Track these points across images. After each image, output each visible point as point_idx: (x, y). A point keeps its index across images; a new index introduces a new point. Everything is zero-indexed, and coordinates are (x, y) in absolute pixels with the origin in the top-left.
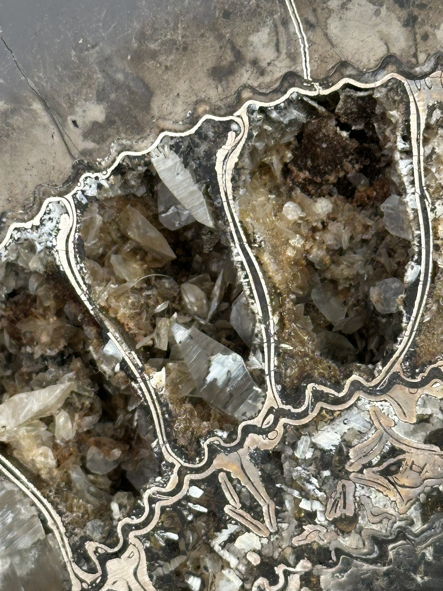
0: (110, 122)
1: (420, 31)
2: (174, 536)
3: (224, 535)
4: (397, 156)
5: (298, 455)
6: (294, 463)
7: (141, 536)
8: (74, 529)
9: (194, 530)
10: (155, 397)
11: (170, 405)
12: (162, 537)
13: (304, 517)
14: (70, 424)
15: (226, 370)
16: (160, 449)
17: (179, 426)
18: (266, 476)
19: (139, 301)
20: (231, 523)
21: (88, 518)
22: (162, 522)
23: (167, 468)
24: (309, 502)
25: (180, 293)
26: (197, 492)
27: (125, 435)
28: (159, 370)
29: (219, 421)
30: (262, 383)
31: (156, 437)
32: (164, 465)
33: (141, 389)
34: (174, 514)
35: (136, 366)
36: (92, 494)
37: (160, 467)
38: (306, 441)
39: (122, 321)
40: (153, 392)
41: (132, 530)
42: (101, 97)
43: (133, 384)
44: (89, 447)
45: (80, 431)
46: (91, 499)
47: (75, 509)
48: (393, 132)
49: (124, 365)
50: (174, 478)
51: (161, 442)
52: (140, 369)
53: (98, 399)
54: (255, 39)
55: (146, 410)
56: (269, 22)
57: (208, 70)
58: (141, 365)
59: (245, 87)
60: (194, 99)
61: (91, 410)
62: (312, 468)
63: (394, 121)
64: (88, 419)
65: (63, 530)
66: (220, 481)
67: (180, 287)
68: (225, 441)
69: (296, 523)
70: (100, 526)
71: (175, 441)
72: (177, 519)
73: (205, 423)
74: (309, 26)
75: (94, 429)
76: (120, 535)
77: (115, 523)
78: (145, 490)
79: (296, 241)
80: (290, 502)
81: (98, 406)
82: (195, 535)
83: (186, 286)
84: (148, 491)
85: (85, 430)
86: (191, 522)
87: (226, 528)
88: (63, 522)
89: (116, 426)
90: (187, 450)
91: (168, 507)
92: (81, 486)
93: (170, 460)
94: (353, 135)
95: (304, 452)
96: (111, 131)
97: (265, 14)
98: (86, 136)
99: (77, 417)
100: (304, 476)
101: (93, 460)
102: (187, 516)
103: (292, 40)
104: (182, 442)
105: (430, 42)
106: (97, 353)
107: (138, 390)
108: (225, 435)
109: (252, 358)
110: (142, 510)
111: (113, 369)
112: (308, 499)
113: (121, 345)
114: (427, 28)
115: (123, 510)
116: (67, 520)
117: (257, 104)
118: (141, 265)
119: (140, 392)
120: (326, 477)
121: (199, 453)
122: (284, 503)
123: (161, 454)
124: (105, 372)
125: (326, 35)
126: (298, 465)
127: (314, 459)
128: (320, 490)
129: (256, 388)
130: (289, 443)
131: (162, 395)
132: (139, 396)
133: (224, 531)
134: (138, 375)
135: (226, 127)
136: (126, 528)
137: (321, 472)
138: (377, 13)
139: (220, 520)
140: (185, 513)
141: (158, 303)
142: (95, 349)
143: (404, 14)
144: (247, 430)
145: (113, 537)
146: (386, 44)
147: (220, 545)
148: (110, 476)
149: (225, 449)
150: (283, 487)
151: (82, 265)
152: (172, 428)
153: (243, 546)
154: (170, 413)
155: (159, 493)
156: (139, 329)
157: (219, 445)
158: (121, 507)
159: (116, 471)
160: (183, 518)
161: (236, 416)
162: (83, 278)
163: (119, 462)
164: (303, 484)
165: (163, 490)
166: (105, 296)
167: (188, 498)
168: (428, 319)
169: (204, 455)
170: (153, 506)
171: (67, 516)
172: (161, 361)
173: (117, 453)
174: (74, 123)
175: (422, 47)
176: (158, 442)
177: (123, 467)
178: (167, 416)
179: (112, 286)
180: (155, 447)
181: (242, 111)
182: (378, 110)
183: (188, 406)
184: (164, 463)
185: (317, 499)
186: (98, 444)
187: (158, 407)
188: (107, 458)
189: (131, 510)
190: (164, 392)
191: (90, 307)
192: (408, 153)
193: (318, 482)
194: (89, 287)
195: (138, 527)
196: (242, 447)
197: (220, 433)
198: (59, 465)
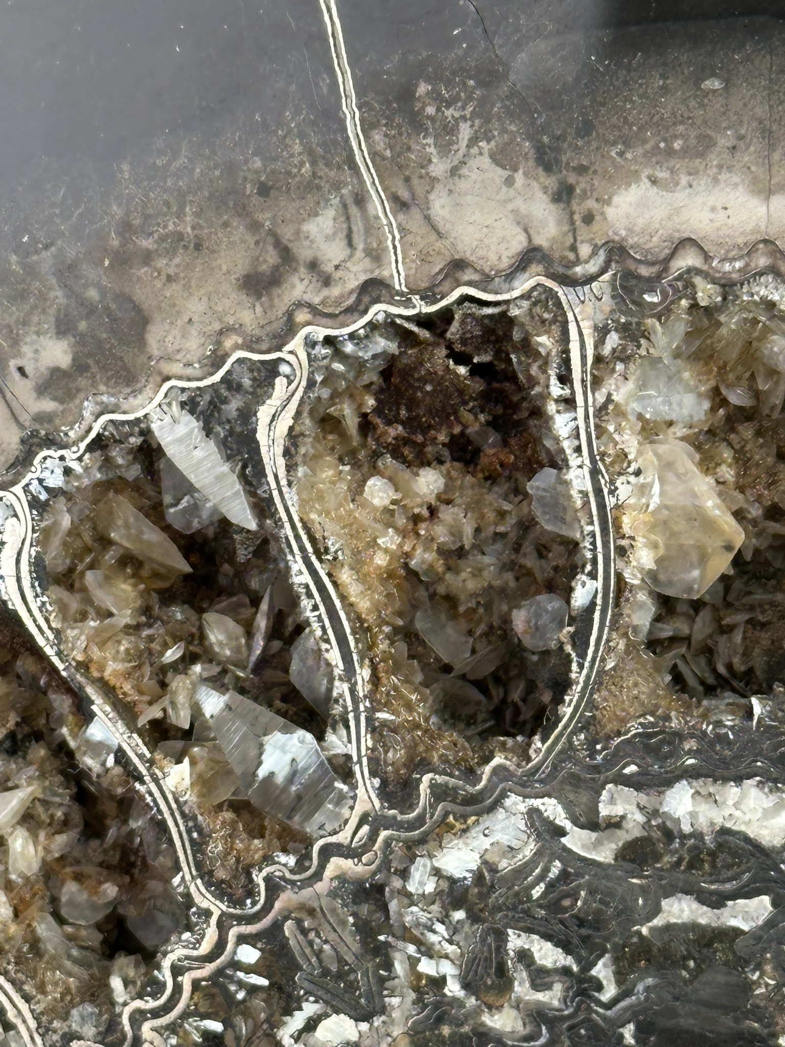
0: (79, 367)
1: (579, 209)
2: (216, 1026)
3: (297, 1021)
4: (551, 408)
5: (411, 888)
6: (406, 901)
7: (162, 1027)
8: (51, 1022)
9: (247, 1014)
10: (174, 806)
11: (200, 818)
12: (197, 1028)
13: (426, 985)
14: (31, 849)
15: (288, 758)
16: (187, 887)
17: (215, 847)
18: (360, 923)
19: (136, 647)
20: (307, 1000)
21: (71, 1001)
22: (196, 1005)
23: (199, 917)
24: (433, 962)
25: (201, 628)
26: (249, 955)
27: (121, 860)
28: (179, 761)
29: (279, 838)
30: (347, 775)
31: (177, 868)
32: (194, 914)
33: (151, 794)
34: (215, 990)
35: (141, 756)
36: (75, 961)
37: (187, 917)
38: (425, 866)
39: (113, 681)
40: (170, 797)
41: (147, 1019)
42: (63, 328)
43: (137, 786)
44: (63, 883)
45: (49, 858)
46: (76, 969)
47: (49, 988)
48: (544, 369)
49: (121, 756)
50: (211, 935)
51: (188, 877)
52: (149, 761)
53: (76, 807)
54: (312, 227)
55: (161, 826)
56: (335, 201)
57: (238, 280)
58: (148, 755)
59: (299, 305)
60: (217, 326)
61: (65, 824)
62: (435, 908)
63: (543, 352)
64: (61, 839)
65: (33, 1024)
66: (287, 934)
67: (200, 619)
68: (292, 871)
69: (412, 996)
70: (92, 1014)
71: (211, 873)
72: (219, 999)
73: (256, 841)
74: (400, 205)
75: (70, 852)
76: (127, 1028)
77: (118, 1009)
78: (165, 954)
79: (389, 540)
80: (401, 962)
81: (77, 817)
82: (250, 1021)
83: (210, 617)
84: (169, 955)
85: (57, 855)
86: (244, 1001)
87: (300, 1009)
88: (32, 1011)
89: (106, 846)
90: (231, 887)
91: (204, 979)
92: (55, 949)
93: (204, 904)
94: (476, 371)
95: (422, 884)
96: (82, 382)
97: (326, 187)
98: (42, 390)
99: (42, 835)
100: (423, 920)
101: (71, 903)
102: (236, 992)
103: (371, 227)
104: (221, 874)
105: (596, 226)
106: (75, 736)
107: (147, 796)
108: (291, 860)
109: (331, 737)
110: (162, 986)
111: (103, 764)
112: (431, 957)
113: (114, 724)
114: (591, 204)
115: (130, 987)
116: (39, 1008)
117: (321, 333)
118: (135, 586)
119: (149, 799)
120: (458, 922)
121: (251, 892)
122: (392, 965)
123: (188, 896)
124: (90, 769)
125: (427, 218)
126: (413, 904)
127: (438, 893)
128: (450, 942)
129: (339, 785)
130: (396, 870)
131: (186, 802)
132: (148, 805)
133: (297, 1013)
134: (144, 772)
135: (271, 370)
136: (137, 1017)
137: (451, 913)
138: (509, 182)
139: (290, 997)
140: (233, 988)
141: (166, 647)
142: (71, 731)
143: (551, 182)
144: (327, 852)
145: (115, 1031)
146: (526, 230)
147: (292, 1036)
148: (99, 927)
149: (293, 883)
150: (390, 939)
151: (45, 599)
152: (204, 853)
153: (329, 1037)
154: (200, 831)
155: (187, 958)
156: (141, 692)
157: (283, 878)
158: (126, 983)
159: (108, 918)
160: (229, 997)
161: (308, 830)
162: (47, 620)
163: (115, 904)
164: (422, 934)
165: (195, 953)
166: (82, 643)
167: (236, 965)
168: (613, 664)
169: (259, 894)
170: (180, 979)
171: (38, 1002)
172: (179, 744)
173: (110, 890)
174: (21, 370)
175: (584, 232)
176: (183, 878)
177: (121, 911)
178: (195, 835)
179: (92, 623)
180: (179, 886)
181: (296, 343)
182: (517, 335)
183: (228, 815)
184: (194, 909)
185: (447, 957)
186: (78, 878)
187: (180, 821)
188: (95, 898)
189: (143, 987)
190: (189, 797)
191: (60, 666)
192: (569, 403)
193: (447, 929)
194: (58, 633)
195: (156, 1013)
196: (321, 880)
197: (283, 858)
198: (16, 914)
